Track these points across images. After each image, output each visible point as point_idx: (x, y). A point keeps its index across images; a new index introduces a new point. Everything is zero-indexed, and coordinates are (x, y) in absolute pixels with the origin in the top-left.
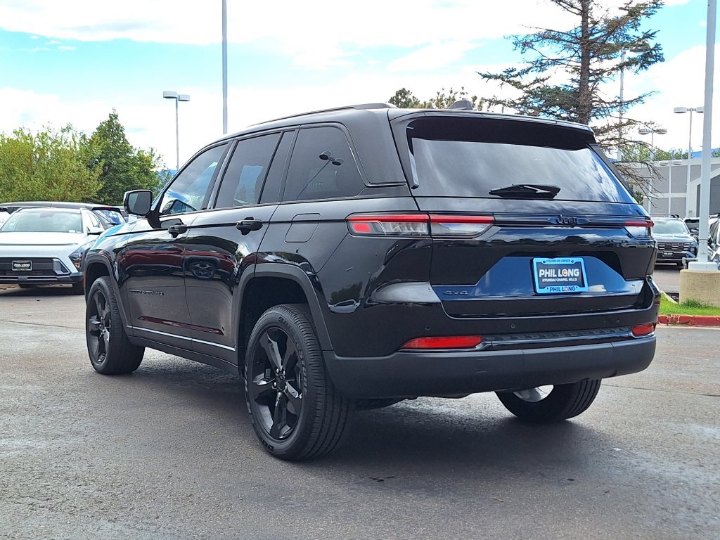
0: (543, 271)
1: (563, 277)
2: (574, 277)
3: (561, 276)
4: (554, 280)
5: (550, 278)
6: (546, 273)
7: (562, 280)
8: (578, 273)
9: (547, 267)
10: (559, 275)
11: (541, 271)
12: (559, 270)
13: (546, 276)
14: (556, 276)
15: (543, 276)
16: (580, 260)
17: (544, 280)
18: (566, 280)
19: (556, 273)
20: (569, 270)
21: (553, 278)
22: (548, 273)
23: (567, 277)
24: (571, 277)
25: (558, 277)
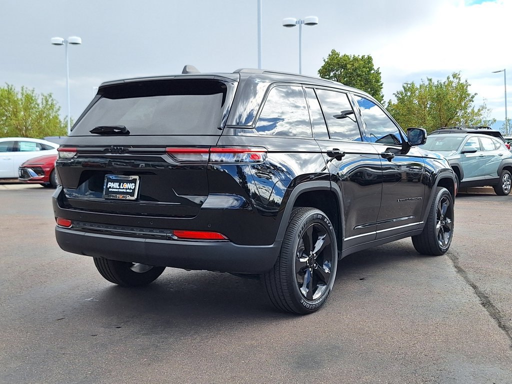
0: (110, 183)
1: (124, 189)
2: (131, 189)
3: (122, 188)
4: (117, 190)
5: (115, 188)
6: (113, 185)
7: (122, 190)
8: (134, 186)
9: (114, 181)
10: (121, 187)
11: (109, 183)
12: (122, 184)
13: (112, 187)
14: (119, 187)
15: (110, 187)
16: (137, 177)
17: (110, 190)
18: (125, 190)
19: (119, 186)
20: (128, 184)
21: (116, 188)
22: (114, 185)
23: (126, 189)
24: (128, 189)
25: (120, 188)
